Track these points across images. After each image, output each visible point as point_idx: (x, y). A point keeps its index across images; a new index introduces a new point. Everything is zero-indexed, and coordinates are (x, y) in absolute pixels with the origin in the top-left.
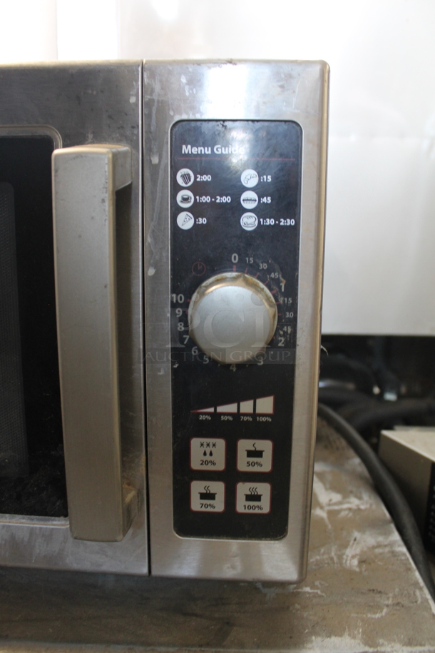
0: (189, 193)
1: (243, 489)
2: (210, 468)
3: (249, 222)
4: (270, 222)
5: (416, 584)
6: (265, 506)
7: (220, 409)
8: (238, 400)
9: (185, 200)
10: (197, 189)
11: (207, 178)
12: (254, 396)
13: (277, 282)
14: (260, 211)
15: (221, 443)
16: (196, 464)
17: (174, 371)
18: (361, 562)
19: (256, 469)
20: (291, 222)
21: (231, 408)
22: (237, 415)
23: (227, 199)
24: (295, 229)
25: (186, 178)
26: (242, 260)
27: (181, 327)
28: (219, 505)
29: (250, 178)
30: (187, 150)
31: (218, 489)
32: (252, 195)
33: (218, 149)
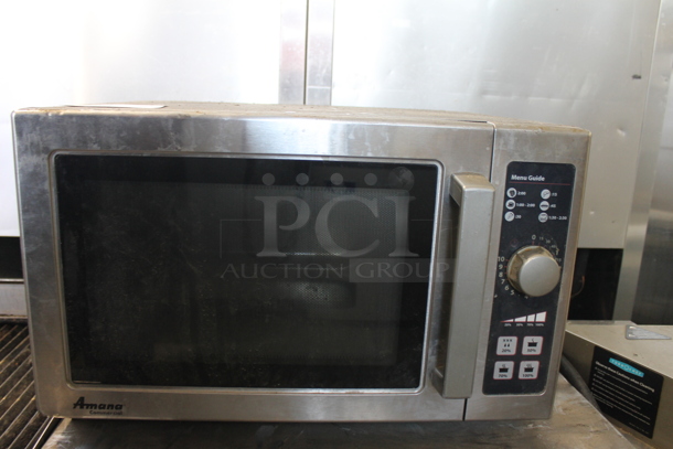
0: (513, 201)
1: (524, 365)
2: (508, 353)
3: (543, 218)
4: (554, 218)
6: (534, 375)
7: (517, 320)
8: (527, 315)
9: (511, 205)
10: (517, 199)
11: (524, 193)
12: (535, 312)
13: (555, 250)
14: (549, 212)
15: (515, 339)
16: (499, 352)
17: (495, 299)
18: (565, 409)
19: (533, 353)
20: (565, 218)
21: (523, 319)
22: (525, 323)
23: (533, 205)
24: (566, 222)
25: (512, 193)
26: (537, 238)
27: (501, 275)
28: (509, 375)
29: (546, 194)
30: (514, 177)
31: (510, 365)
32: (546, 203)
33: (531, 178)
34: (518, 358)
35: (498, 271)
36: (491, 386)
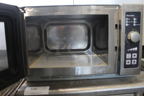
0: (127, 21)
1: (133, 61)
2: (129, 58)
3: (134, 25)
4: (137, 25)
6: (136, 63)
7: (130, 50)
9: (127, 22)
10: (128, 21)
11: (130, 19)
12: (134, 47)
13: (138, 32)
14: (136, 23)
16: (127, 58)
17: (125, 45)
19: (135, 58)
20: (139, 25)
22: (132, 50)
23: (132, 22)
25: (127, 19)
26: (134, 30)
27: (126, 39)
28: (130, 63)
29: (135, 19)
30: (127, 16)
31: (130, 61)
32: (135, 21)
33: (131, 16)
34: (131, 59)
35: (125, 38)
36: (126, 66)
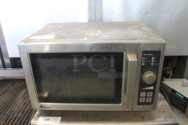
1: (148, 99)
2: (143, 96)
3: (152, 64)
4: (155, 64)
5: (170, 110)
6: (151, 101)
7: (146, 88)
8: (148, 87)
9: (143, 61)
10: (145, 60)
11: (147, 58)
12: (151, 86)
13: (156, 72)
15: (145, 93)
16: (141, 96)
17: (139, 84)
19: (150, 96)
20: (158, 64)
21: (147, 88)
23: (149, 61)
24: (159, 65)
25: (144, 58)
26: (151, 69)
27: (141, 78)
28: (144, 101)
29: (153, 58)
30: (144, 54)
31: (144, 99)
32: (153, 61)
33: (149, 54)
34: (146, 97)
35: (140, 77)
36: (139, 103)
